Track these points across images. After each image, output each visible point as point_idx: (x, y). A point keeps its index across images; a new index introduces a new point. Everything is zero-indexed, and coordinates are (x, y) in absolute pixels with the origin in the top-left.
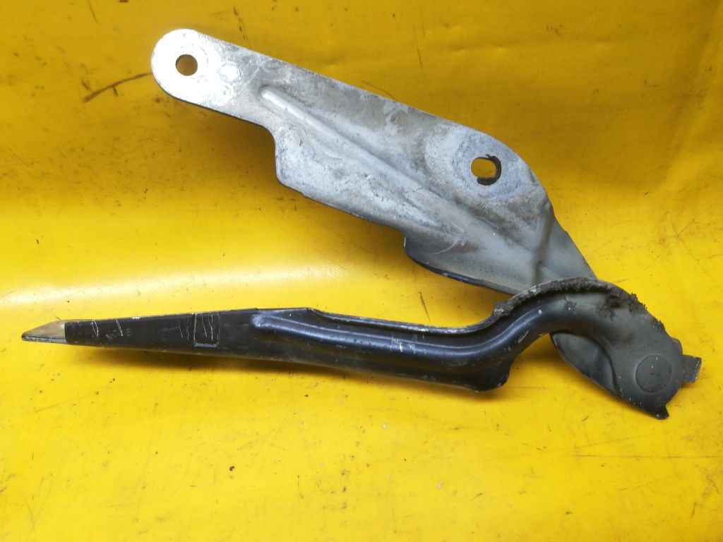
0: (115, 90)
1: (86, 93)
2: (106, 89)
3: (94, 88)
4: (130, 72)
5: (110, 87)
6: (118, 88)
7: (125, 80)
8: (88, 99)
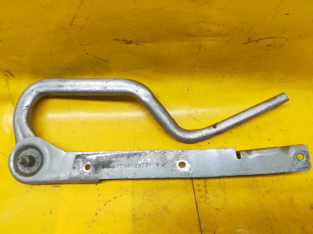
0: (258, 41)
1: (247, 41)
2: (255, 41)
3: (251, 40)
4: (269, 36)
5: (257, 40)
6: (259, 41)
7: (264, 39)
8: (245, 43)
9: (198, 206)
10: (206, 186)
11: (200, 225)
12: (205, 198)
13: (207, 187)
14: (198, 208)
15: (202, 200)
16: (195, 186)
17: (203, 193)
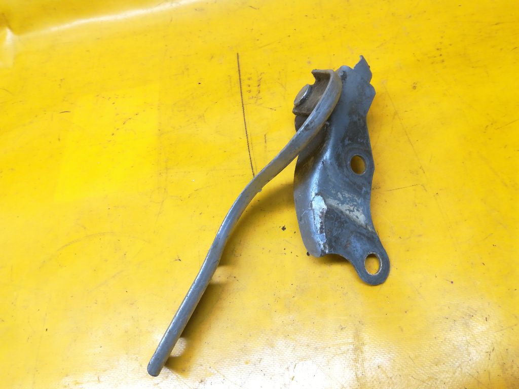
9: (245, 108)
10: (259, 86)
11: (246, 129)
12: (256, 99)
13: (261, 86)
14: (245, 110)
15: (253, 101)
16: (243, 87)
17: (254, 93)
